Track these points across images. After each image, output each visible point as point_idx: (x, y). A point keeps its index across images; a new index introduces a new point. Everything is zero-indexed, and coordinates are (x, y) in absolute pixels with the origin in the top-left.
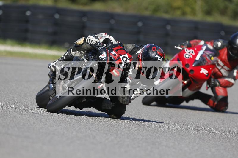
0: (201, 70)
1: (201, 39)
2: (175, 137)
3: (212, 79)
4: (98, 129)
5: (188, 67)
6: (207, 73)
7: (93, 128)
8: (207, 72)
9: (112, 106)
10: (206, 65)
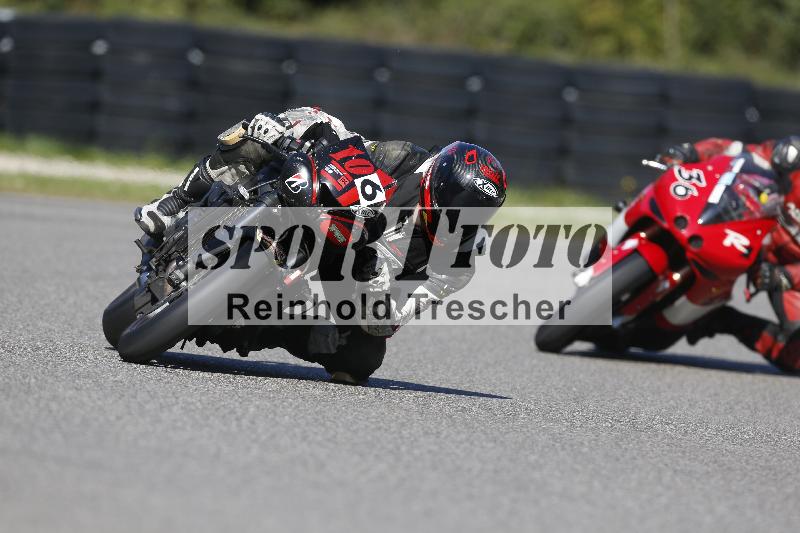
0: (725, 236)
1: (734, 138)
2: (591, 466)
3: (765, 267)
4: (335, 437)
5: (684, 227)
6: (745, 247)
7: (316, 433)
8: (746, 241)
9: (337, 343)
10: (745, 219)
